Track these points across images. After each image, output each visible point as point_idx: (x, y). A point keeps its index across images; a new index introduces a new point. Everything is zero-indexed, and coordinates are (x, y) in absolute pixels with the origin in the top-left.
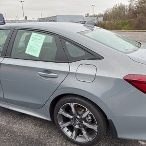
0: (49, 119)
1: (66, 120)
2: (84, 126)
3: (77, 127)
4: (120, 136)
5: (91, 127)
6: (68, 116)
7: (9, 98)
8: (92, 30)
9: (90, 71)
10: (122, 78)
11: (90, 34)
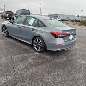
0: (31, 44)
1: (36, 44)
2: (40, 46)
3: (38, 46)
4: (48, 49)
5: (41, 46)
6: (36, 43)
7: (22, 37)
8: (51, 20)
9: (43, 30)
10: (50, 32)
11: (50, 21)
